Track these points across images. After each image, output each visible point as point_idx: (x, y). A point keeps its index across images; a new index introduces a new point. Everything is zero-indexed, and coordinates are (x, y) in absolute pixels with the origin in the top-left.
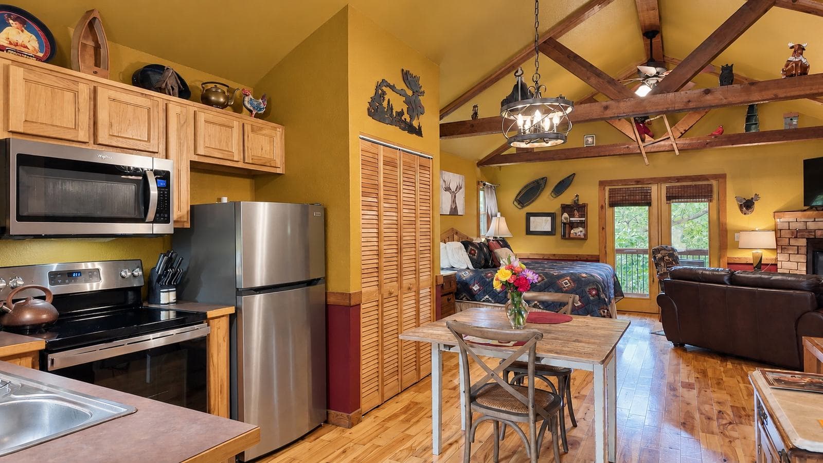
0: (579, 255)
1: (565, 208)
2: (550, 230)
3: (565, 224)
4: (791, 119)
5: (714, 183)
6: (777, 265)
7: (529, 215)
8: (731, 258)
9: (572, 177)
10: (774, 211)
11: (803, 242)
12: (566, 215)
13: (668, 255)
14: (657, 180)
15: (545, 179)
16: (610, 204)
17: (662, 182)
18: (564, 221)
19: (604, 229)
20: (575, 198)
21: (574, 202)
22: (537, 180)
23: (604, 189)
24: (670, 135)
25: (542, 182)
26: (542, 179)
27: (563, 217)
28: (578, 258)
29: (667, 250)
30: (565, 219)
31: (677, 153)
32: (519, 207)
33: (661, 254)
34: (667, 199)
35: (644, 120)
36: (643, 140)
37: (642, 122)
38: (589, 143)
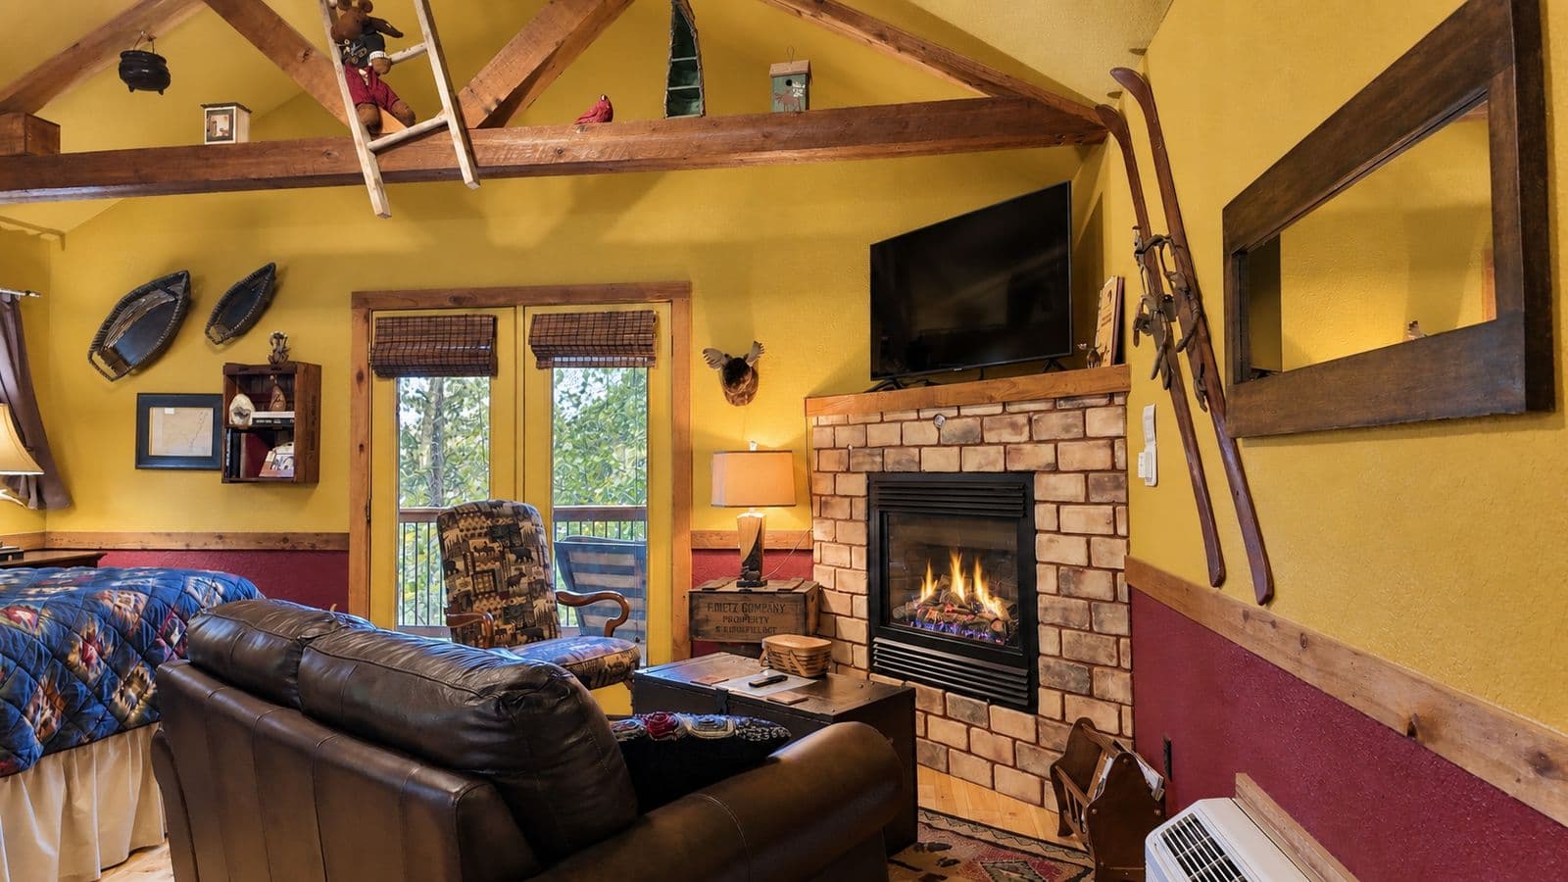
0: (292, 534)
1: (241, 378)
2: (211, 454)
3: (236, 430)
4: (789, 83)
5: (663, 310)
6: (811, 551)
7: (146, 403)
8: (702, 534)
9: (268, 277)
10: (805, 396)
11: (856, 485)
12: (242, 401)
13: (486, 535)
14: (513, 297)
15: (185, 280)
16: (375, 367)
17: (527, 302)
18: (236, 420)
19: (365, 449)
20: (272, 344)
21: (272, 358)
22: (164, 284)
23: (367, 319)
24: (447, 115)
25: (179, 288)
26: (177, 278)
27: (232, 407)
28: (288, 546)
29: (489, 515)
30: (240, 413)
31: (467, 175)
32: (112, 374)
33: (462, 531)
34: (536, 355)
35: (368, 55)
36: (374, 129)
37: (363, 62)
38: (219, 134)
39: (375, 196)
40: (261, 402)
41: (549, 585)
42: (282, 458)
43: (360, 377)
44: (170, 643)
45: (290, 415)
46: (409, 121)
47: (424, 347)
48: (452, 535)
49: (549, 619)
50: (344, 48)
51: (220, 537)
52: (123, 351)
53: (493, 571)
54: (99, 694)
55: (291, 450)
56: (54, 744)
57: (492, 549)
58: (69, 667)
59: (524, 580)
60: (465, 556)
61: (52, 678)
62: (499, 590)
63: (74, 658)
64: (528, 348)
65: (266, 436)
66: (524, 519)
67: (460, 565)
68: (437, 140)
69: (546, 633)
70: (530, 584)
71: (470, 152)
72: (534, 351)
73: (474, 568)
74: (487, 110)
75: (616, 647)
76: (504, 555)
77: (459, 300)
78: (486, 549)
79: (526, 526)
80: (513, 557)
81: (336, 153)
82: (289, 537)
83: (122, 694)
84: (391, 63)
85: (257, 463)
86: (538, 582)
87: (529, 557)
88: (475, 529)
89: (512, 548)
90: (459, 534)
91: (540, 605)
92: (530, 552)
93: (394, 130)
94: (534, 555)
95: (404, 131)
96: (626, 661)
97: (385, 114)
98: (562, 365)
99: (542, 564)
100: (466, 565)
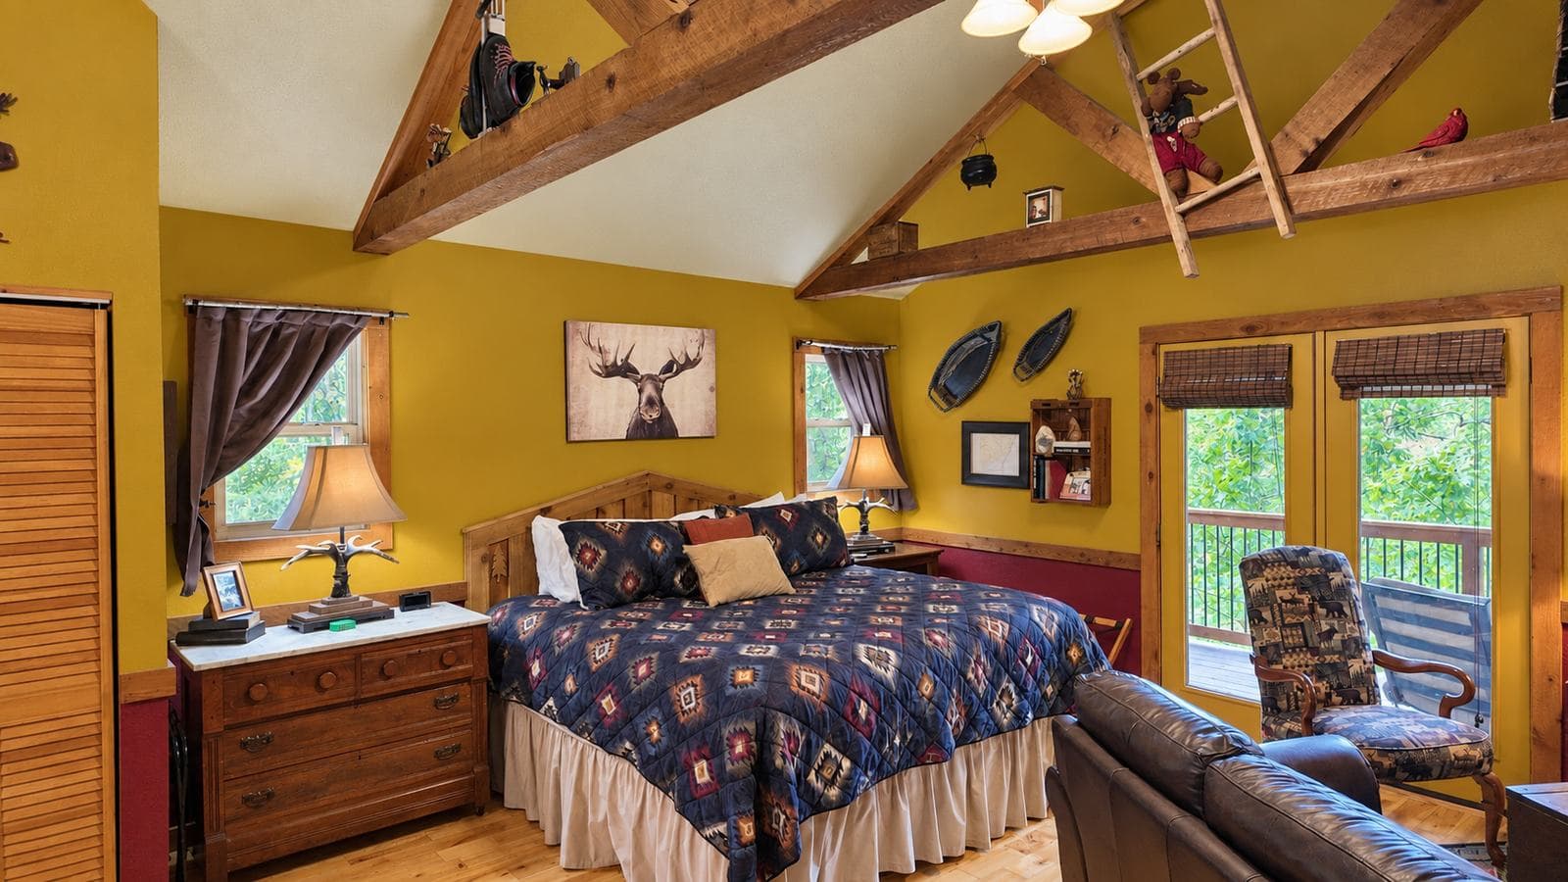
0: (1087, 549)
1: (1045, 412)
2: (1016, 473)
3: (1041, 457)
5: (1515, 328)
7: (969, 429)
9: (1064, 321)
12: (1045, 431)
13: (1294, 585)
14: (1313, 321)
15: (998, 327)
16: (1165, 401)
17: (1328, 328)
18: (1041, 449)
19: (1154, 477)
20: (1070, 381)
21: (1069, 394)
22: (982, 332)
23: (1155, 353)
24: (1260, 165)
25: (993, 335)
26: (991, 328)
27: (1037, 438)
28: (1084, 560)
29: (1294, 565)
30: (1044, 441)
31: (1283, 227)
32: (945, 406)
33: (1267, 580)
34: (1339, 386)
35: (1176, 124)
36: (1181, 192)
37: (1172, 130)
38: (1038, 216)
39: (1184, 260)
40: (1062, 433)
41: (1364, 644)
42: (1079, 483)
43: (1149, 408)
44: (1025, 663)
45: (1086, 444)
46: (1217, 178)
47: (1213, 380)
48: (1257, 585)
49: (1366, 680)
50: (1153, 119)
51: (1027, 545)
52: (952, 387)
53: (1302, 624)
54: (985, 703)
55: (1088, 475)
56: (962, 740)
57: (1301, 601)
58: (968, 682)
59: (1337, 637)
60: (1272, 609)
61: (959, 691)
62: (1310, 645)
63: (971, 676)
64: (1331, 379)
65: (1067, 462)
66: (1334, 570)
67: (1266, 615)
68: (1247, 193)
69: (1364, 696)
70: (1343, 642)
71: (1286, 200)
72: (1337, 382)
73: (1283, 620)
74: (1305, 153)
75: (1462, 736)
76: (1313, 608)
77: (1250, 330)
78: (1293, 601)
79: (1336, 578)
80: (1323, 611)
81: (1144, 220)
82: (1085, 552)
83: (998, 704)
84: (1201, 123)
85: (1058, 486)
86: (1356, 640)
87: (1341, 612)
88: (1282, 578)
89: (1323, 603)
90: (1265, 583)
91: (1355, 666)
92: (1342, 606)
93: (1203, 188)
94: (1347, 610)
95: (1213, 190)
96: (1477, 753)
97: (1193, 176)
98: (1372, 394)
99: (1356, 621)
100: (1273, 614)
